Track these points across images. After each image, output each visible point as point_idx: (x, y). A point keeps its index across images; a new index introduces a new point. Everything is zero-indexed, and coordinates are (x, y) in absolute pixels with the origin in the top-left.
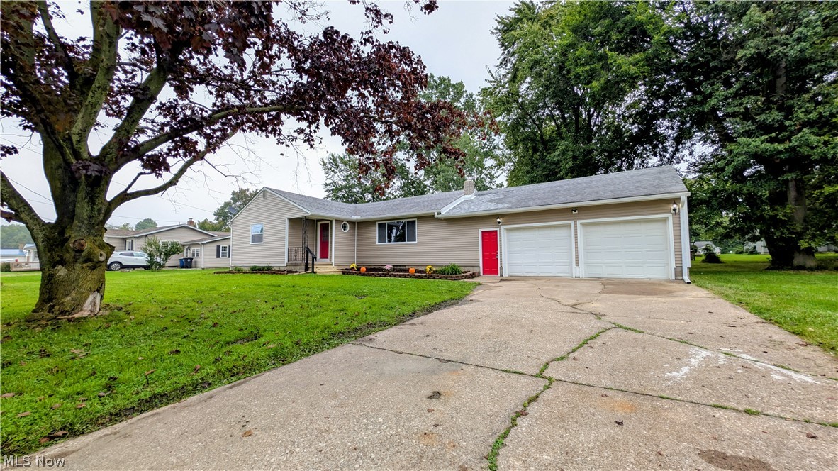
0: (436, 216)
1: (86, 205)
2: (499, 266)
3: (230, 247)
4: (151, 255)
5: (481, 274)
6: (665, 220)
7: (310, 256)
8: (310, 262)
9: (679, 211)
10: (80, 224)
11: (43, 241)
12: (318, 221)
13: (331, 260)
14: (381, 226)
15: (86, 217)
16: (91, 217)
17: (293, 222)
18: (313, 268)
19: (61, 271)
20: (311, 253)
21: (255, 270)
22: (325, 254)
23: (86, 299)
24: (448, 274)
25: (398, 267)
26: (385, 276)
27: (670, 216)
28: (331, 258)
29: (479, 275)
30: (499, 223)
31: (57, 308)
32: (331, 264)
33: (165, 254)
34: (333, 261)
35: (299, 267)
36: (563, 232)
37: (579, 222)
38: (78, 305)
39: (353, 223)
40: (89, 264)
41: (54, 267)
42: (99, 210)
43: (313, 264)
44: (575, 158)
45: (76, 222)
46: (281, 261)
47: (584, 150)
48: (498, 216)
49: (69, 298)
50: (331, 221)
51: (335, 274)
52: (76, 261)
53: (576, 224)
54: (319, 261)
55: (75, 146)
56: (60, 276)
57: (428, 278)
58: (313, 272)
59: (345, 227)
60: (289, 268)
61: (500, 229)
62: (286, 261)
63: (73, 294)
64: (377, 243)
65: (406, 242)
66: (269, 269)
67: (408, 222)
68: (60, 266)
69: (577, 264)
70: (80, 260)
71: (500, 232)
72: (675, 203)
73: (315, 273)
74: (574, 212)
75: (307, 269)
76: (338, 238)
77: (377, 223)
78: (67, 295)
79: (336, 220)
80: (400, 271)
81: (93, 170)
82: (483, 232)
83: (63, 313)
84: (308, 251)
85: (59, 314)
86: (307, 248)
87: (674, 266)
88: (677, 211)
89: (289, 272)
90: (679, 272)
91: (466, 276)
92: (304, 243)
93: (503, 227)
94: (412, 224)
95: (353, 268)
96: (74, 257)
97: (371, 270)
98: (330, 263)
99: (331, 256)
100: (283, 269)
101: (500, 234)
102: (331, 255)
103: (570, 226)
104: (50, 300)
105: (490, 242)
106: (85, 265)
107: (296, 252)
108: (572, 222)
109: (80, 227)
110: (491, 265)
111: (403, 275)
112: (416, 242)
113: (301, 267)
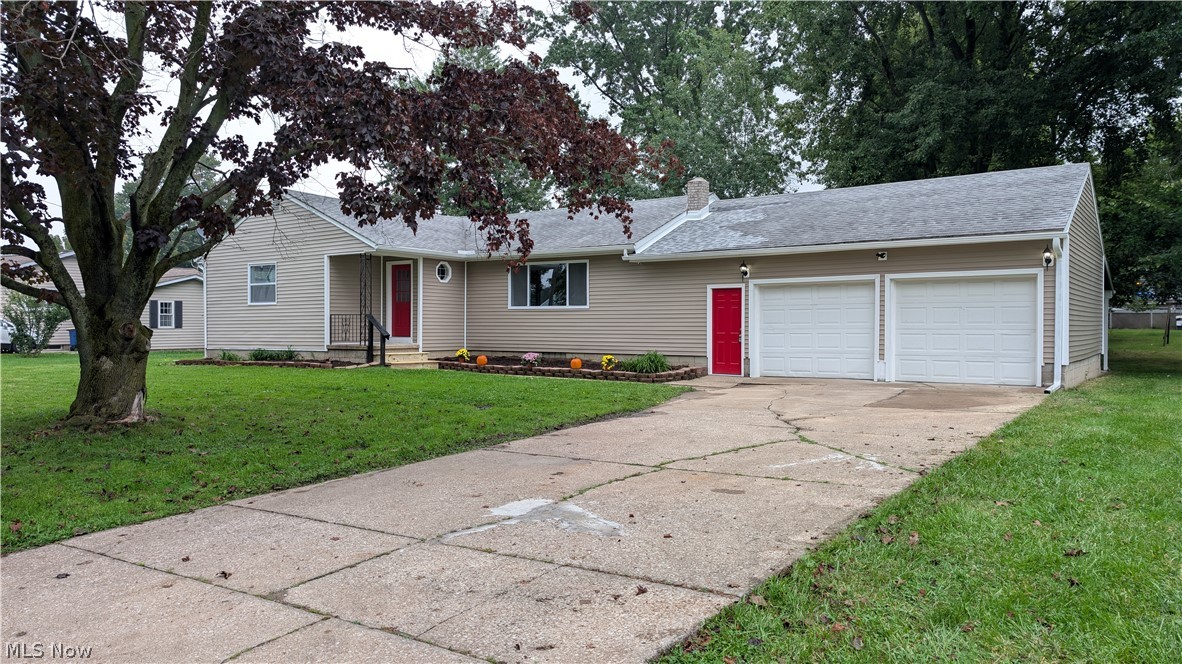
0: (626, 257)
1: (134, 280)
2: (743, 357)
3: (179, 305)
4: (18, 322)
5: (710, 371)
6: (1033, 279)
7: (376, 331)
8: (377, 344)
9: (1055, 264)
10: (125, 303)
11: (87, 326)
12: (388, 259)
13: (415, 341)
14: (518, 273)
15: (132, 293)
16: (138, 294)
17: (335, 261)
18: (383, 357)
19: (107, 364)
20: (379, 327)
21: (261, 358)
22: (403, 327)
23: (132, 403)
24: (641, 371)
25: (552, 356)
26: (525, 374)
27: (1040, 272)
28: (415, 336)
29: (704, 373)
30: (745, 273)
31: (103, 410)
32: (417, 349)
34: (420, 342)
35: (353, 354)
36: (860, 295)
37: (888, 277)
38: (126, 409)
39: (460, 265)
40: (135, 354)
41: (98, 357)
43: (383, 349)
45: (118, 300)
46: (315, 339)
48: (744, 261)
49: (115, 398)
50: (415, 261)
51: (425, 367)
52: (122, 352)
53: (882, 281)
54: (393, 342)
56: (106, 369)
57: (606, 378)
58: (383, 363)
59: (442, 273)
60: (334, 356)
61: (747, 287)
62: (327, 342)
63: (120, 393)
64: (510, 307)
65: (568, 307)
66: (291, 356)
67: (570, 265)
68: (104, 358)
69: (882, 356)
70: (128, 350)
71: (747, 291)
72: (1047, 249)
73: (388, 365)
74: (880, 259)
75: (370, 358)
76: (429, 298)
77: (510, 266)
78: (114, 394)
79: (425, 259)
80: (554, 363)
82: (713, 290)
83: (112, 416)
84: (372, 324)
85: (108, 417)
86: (371, 316)
88: (1051, 264)
89: (335, 363)
90: (1047, 373)
91: (677, 374)
92: (363, 306)
93: (752, 282)
94: (579, 270)
95: (461, 356)
96: (122, 346)
97: (499, 360)
98: (413, 345)
99: (416, 333)
100: (322, 357)
101: (747, 296)
102: (416, 329)
103: (872, 283)
104: (94, 400)
105: (728, 313)
106: (131, 356)
107: (346, 323)
108: (876, 277)
109: (125, 307)
110: (729, 356)
111: (559, 371)
112: (587, 307)
113: (360, 353)
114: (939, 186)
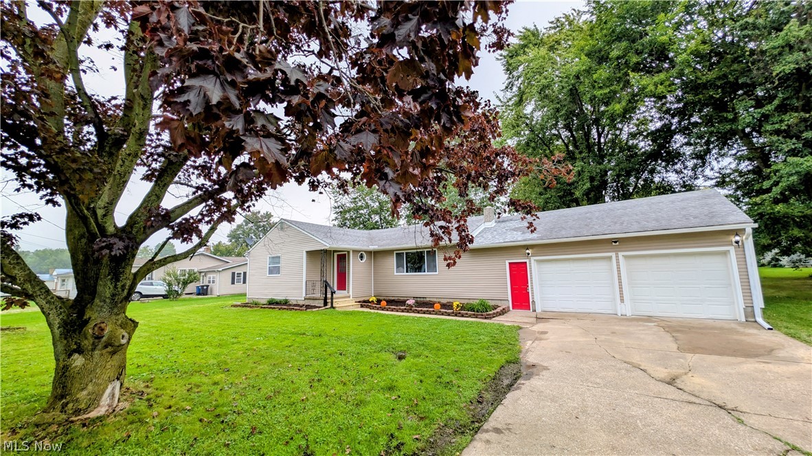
1: (109, 283)
2: (531, 300)
3: (245, 273)
4: (170, 285)
5: (511, 309)
6: (725, 253)
7: (328, 289)
8: (329, 296)
9: (743, 244)
10: (102, 304)
11: (59, 327)
12: (335, 251)
13: (348, 292)
14: (399, 255)
15: (108, 295)
16: (113, 295)
17: (310, 253)
18: (332, 304)
19: (78, 361)
20: (330, 287)
21: (273, 304)
22: (342, 285)
23: (104, 392)
24: (477, 312)
25: (422, 299)
26: (408, 312)
27: (732, 249)
28: (348, 290)
29: (509, 311)
30: (529, 254)
31: (70, 405)
32: (349, 297)
33: (183, 283)
34: (351, 293)
35: (317, 301)
36: (602, 265)
37: (620, 254)
38: (94, 401)
39: (369, 253)
40: (110, 349)
41: (70, 356)
42: (123, 286)
43: (332, 299)
44: (592, 179)
45: (97, 301)
46: (297, 294)
47: (601, 171)
48: (527, 247)
49: (85, 393)
50: (349, 252)
51: (354, 308)
52: (93, 350)
53: (617, 257)
54: (339, 294)
55: (100, 220)
56: (76, 367)
57: (457, 315)
58: (332, 307)
59: (362, 257)
60: (307, 303)
61: (530, 261)
62: (304, 295)
63: (90, 387)
64: (395, 274)
65: (426, 273)
66: (286, 303)
67: (427, 251)
68: (76, 355)
69: (622, 300)
70: (100, 346)
71: (530, 264)
72: (737, 235)
73: (334, 308)
74: (614, 244)
75: (326, 304)
76: (355, 268)
77: (395, 252)
78: (83, 389)
79: (353, 251)
80: (424, 305)
81: (119, 247)
82: (510, 263)
83: (77, 412)
84: (326, 285)
85: (73, 414)
86: (326, 282)
87: (742, 306)
88: (740, 244)
89: (308, 307)
90: (750, 312)
91: (497, 312)
92: (322, 276)
93: (533, 259)
94: (432, 254)
95: (373, 301)
96: (93, 344)
97: (390, 302)
98: (347, 295)
99: (349, 288)
100: (301, 303)
101: (530, 266)
102: (349, 286)
103: (610, 258)
104: (63, 397)
105: (519, 275)
106: (104, 351)
107: (314, 285)
108: (613, 255)
109: (101, 307)
110: (521, 298)
111: (428, 311)
112: (437, 273)
113: (320, 301)
114: (625, 205)
